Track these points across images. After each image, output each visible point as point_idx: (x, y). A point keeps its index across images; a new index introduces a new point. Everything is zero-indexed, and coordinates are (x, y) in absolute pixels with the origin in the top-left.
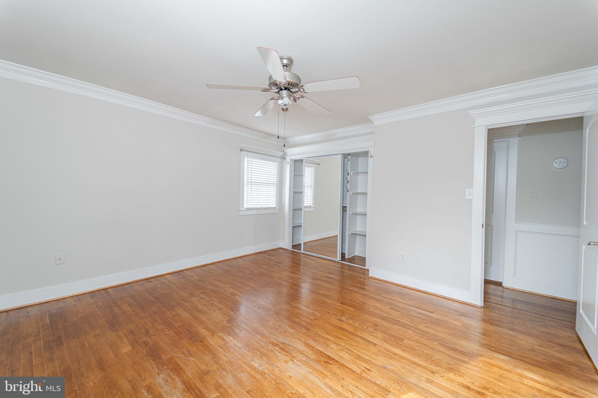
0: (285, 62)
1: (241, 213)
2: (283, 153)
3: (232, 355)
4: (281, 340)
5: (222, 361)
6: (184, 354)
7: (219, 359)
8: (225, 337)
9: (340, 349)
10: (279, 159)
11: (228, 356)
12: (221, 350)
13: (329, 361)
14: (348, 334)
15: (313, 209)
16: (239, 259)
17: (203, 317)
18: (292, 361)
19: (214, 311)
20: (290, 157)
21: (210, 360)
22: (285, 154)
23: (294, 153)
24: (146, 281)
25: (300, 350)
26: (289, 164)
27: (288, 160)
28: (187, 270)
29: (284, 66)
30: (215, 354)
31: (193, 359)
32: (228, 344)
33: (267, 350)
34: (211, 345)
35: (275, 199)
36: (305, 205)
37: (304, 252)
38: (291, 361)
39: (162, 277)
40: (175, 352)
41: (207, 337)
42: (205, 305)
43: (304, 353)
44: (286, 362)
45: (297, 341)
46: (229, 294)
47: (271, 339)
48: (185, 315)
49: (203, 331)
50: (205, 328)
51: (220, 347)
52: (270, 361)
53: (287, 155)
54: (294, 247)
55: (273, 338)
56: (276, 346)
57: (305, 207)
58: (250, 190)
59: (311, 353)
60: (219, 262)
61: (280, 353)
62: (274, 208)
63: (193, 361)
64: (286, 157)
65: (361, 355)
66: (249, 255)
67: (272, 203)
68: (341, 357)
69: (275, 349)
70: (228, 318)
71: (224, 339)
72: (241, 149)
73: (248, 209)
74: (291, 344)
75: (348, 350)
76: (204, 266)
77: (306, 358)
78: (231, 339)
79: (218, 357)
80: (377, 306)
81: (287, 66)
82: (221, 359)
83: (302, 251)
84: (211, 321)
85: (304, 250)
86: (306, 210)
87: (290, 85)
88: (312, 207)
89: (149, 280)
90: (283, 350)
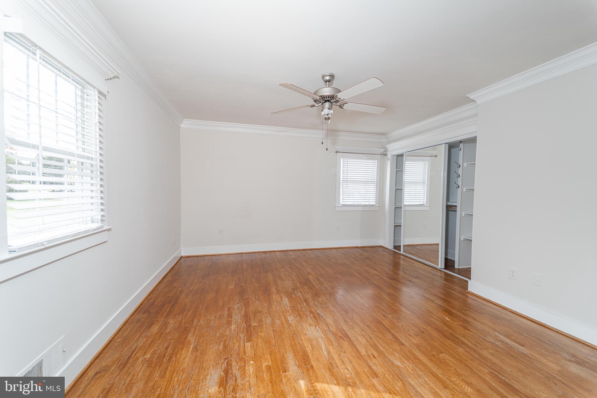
0: (328, 78)
1: (337, 209)
2: (384, 150)
3: (280, 309)
4: (318, 311)
5: (272, 309)
6: (255, 298)
7: (271, 308)
8: (283, 297)
9: (362, 335)
10: (380, 156)
11: (278, 308)
12: (276, 303)
13: (344, 338)
14: (383, 328)
15: (427, 208)
16: (334, 250)
17: (279, 282)
18: (316, 326)
19: (289, 280)
20: (391, 153)
21: (266, 306)
22: (386, 150)
23: (394, 149)
24: (264, 253)
25: (328, 323)
26: (390, 161)
27: (389, 156)
28: (291, 251)
29: (327, 81)
30: (271, 304)
31: (258, 302)
32: (282, 302)
33: (304, 314)
34: (273, 299)
35: (375, 197)
36: (405, 203)
37: (404, 254)
38: (314, 326)
39: (274, 252)
40: (252, 296)
41: (273, 294)
42: (286, 275)
43: (329, 325)
44: (310, 325)
45: (330, 316)
46: (306, 273)
47: (312, 309)
48: (270, 277)
49: (274, 290)
50: (276, 289)
51: (277, 302)
52: (300, 321)
53: (388, 151)
54: (395, 247)
55: (314, 309)
56: (312, 314)
57: (405, 206)
58: (346, 188)
59: (334, 327)
60: (317, 249)
61: (311, 319)
62: (373, 205)
63: (257, 303)
64: (387, 153)
65: (378, 345)
66: (346, 248)
67: (372, 200)
68: (357, 339)
69: (309, 315)
70: (294, 287)
71: (282, 298)
72: (337, 151)
73: (344, 205)
74: (324, 317)
75: (369, 338)
76: (304, 250)
77: (327, 328)
78: (286, 299)
79: (271, 307)
80: (445, 319)
81: (329, 81)
82: (272, 308)
83: (402, 252)
84: (282, 286)
85: (404, 251)
86: (407, 209)
87: (330, 97)
88: (425, 205)
89: (265, 253)
90: (315, 317)
